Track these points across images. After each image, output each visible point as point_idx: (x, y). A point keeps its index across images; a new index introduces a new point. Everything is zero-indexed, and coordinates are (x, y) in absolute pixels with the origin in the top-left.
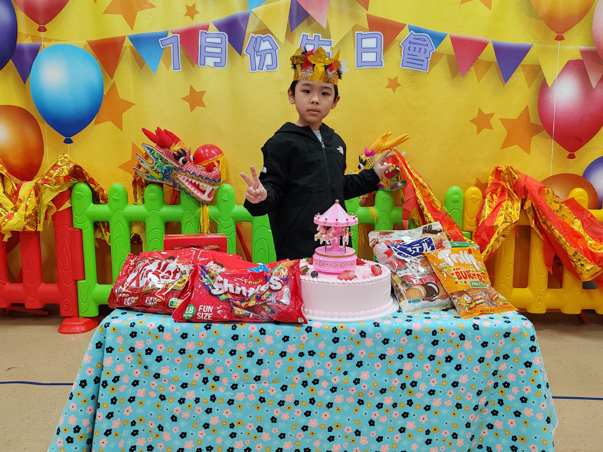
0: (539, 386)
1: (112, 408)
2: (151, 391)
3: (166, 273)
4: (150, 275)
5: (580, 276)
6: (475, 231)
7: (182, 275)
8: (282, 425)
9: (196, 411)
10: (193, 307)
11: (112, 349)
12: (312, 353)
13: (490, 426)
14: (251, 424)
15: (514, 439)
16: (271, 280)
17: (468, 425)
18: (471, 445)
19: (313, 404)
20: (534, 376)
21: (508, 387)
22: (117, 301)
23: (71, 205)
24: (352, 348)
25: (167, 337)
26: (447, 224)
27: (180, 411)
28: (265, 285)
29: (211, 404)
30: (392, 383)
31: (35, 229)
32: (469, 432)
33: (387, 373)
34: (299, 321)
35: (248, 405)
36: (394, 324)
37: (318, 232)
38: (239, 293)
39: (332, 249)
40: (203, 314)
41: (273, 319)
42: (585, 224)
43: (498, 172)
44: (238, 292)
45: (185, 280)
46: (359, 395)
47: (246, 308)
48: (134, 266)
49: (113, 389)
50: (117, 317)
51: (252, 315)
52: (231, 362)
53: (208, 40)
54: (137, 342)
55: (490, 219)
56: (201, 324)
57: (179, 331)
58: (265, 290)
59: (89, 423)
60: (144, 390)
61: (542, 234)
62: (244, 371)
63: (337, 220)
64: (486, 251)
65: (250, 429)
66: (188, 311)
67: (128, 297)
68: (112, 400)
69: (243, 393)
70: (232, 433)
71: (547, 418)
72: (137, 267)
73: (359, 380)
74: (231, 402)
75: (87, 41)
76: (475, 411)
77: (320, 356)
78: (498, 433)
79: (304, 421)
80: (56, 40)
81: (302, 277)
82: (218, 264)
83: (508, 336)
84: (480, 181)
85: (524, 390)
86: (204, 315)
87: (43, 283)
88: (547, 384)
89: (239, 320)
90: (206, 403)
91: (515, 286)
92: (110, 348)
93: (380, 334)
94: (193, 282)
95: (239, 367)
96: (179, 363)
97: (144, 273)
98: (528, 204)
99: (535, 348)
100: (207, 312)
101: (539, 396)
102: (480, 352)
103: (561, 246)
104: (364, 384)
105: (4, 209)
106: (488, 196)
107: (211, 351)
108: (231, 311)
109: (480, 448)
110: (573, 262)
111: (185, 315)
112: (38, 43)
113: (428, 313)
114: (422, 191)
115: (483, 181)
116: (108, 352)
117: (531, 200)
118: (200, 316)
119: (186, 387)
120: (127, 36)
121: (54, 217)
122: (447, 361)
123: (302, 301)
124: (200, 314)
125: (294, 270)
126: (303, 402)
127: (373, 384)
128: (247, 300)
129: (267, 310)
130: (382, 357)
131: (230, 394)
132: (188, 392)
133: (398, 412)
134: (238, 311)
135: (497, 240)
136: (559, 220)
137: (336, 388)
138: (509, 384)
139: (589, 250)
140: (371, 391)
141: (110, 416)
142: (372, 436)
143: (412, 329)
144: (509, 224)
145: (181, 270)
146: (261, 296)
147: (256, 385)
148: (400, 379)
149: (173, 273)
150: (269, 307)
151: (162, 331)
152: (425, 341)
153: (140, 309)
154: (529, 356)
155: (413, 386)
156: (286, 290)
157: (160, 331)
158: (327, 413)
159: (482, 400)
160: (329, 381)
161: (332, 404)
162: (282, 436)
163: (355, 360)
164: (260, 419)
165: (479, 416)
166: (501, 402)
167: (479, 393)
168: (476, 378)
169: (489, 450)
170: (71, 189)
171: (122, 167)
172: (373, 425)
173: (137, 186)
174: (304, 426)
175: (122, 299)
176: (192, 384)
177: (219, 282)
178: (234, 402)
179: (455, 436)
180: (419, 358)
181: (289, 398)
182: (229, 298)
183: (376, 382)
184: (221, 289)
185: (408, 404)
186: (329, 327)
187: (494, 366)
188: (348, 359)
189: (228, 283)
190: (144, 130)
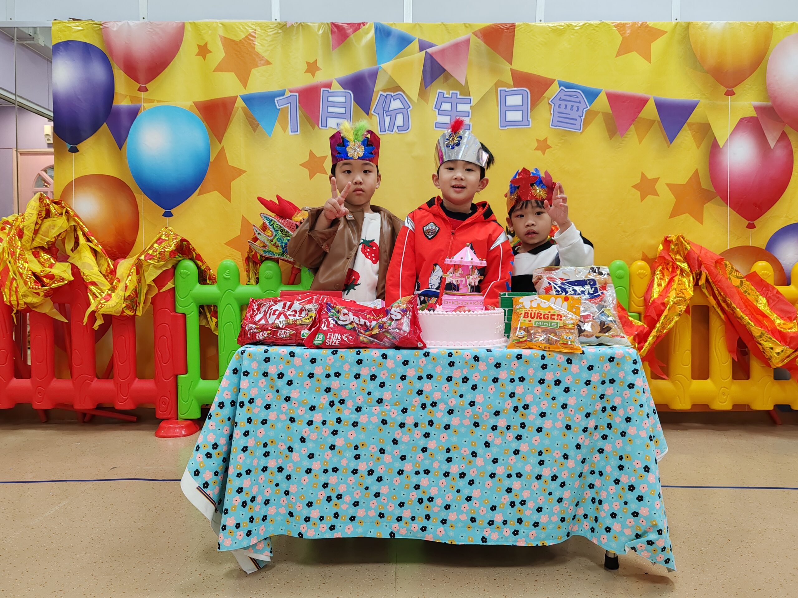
0: (641, 406)
1: (248, 427)
2: (282, 414)
3: (292, 312)
5: (770, 362)
7: (309, 312)
8: (403, 447)
9: (323, 433)
10: (322, 336)
11: (248, 373)
12: (430, 377)
13: (601, 451)
14: (374, 446)
15: (621, 458)
16: (392, 312)
17: (578, 447)
18: (583, 468)
19: (431, 426)
20: (637, 396)
21: (615, 410)
22: (248, 337)
23: (174, 286)
25: (297, 362)
27: (308, 432)
28: (386, 317)
30: (505, 406)
31: (134, 313)
32: (580, 454)
33: (501, 396)
34: (419, 346)
35: (371, 427)
36: (505, 352)
38: (363, 323)
41: (395, 345)
42: (771, 301)
43: (667, 243)
45: (312, 316)
46: (475, 418)
47: (370, 336)
49: (249, 410)
50: (250, 348)
51: (375, 341)
52: (356, 386)
53: (330, 99)
54: (270, 367)
55: (661, 297)
56: (329, 350)
57: (308, 356)
58: (387, 320)
59: (226, 441)
60: (275, 413)
62: (368, 394)
65: (373, 451)
66: (317, 339)
67: (260, 332)
68: (248, 419)
69: (366, 416)
70: (357, 455)
71: (649, 436)
73: (474, 402)
74: (355, 424)
75: (193, 103)
76: (584, 432)
78: (608, 456)
79: (423, 442)
80: (159, 101)
83: (613, 360)
85: (628, 410)
86: (333, 342)
87: (137, 379)
89: (363, 346)
90: (333, 424)
92: (246, 371)
93: (492, 358)
94: (320, 316)
95: (363, 390)
96: (307, 387)
97: (270, 312)
99: (638, 370)
100: (335, 339)
101: (642, 415)
102: (586, 375)
103: (745, 326)
104: (478, 406)
105: (100, 290)
106: (658, 272)
107: (337, 375)
108: (357, 338)
109: (592, 474)
110: (760, 344)
111: (315, 343)
112: (137, 105)
116: (244, 375)
118: (328, 342)
119: (314, 409)
120: (239, 96)
122: (556, 384)
123: (420, 330)
124: (329, 340)
125: (412, 303)
126: (422, 424)
127: (488, 406)
128: (370, 329)
129: (389, 336)
130: (495, 380)
131: (355, 417)
132: (316, 415)
133: (511, 434)
134: (362, 337)
137: (452, 410)
138: (615, 407)
139: (778, 329)
140: (485, 413)
141: (246, 434)
142: (488, 458)
143: (522, 353)
145: (307, 308)
146: (383, 325)
147: (378, 408)
148: (513, 402)
149: (299, 312)
150: (391, 335)
151: (293, 356)
152: (534, 365)
154: (631, 378)
155: (525, 409)
156: (406, 320)
157: (291, 356)
158: (444, 435)
160: (446, 403)
161: (449, 426)
163: (470, 383)
164: (382, 441)
165: (589, 439)
166: (609, 426)
167: (588, 415)
168: (584, 400)
169: (601, 473)
170: (174, 267)
171: (229, 244)
172: (489, 446)
173: (250, 263)
174: (424, 448)
175: (254, 334)
176: (319, 407)
177: (345, 314)
178: (358, 424)
179: (566, 457)
180: (530, 382)
181: (409, 420)
182: (355, 327)
183: (490, 405)
184: (346, 321)
185: (521, 427)
186: (445, 353)
187: (601, 389)
188: (463, 382)
189: (353, 315)
190: (260, 199)
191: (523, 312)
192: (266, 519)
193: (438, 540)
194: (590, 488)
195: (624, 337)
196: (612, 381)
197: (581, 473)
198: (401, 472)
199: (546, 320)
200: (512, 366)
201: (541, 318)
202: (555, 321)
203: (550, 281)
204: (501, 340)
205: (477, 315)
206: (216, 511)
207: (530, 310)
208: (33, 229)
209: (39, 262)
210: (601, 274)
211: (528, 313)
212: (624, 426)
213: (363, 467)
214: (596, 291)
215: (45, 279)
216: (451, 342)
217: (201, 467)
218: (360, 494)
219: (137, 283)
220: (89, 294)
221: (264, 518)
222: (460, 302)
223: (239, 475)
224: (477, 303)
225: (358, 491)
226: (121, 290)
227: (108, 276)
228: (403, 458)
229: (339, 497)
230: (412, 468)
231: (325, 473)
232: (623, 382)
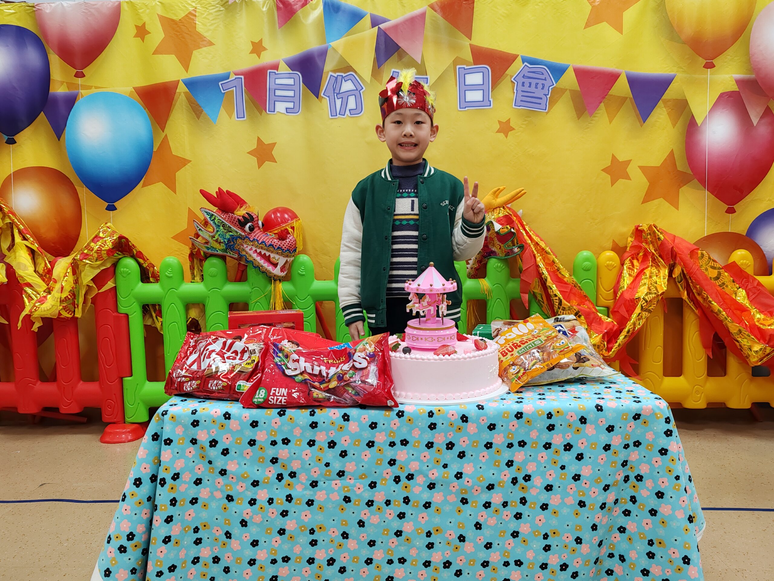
0: (677, 478)
1: (171, 511)
2: (216, 491)
3: (232, 353)
4: (213, 355)
5: (747, 360)
6: (612, 307)
7: (251, 354)
8: (371, 530)
9: (270, 514)
10: (264, 391)
11: (171, 441)
12: (404, 443)
14: (335, 530)
15: (651, 543)
16: (355, 357)
17: (594, 527)
18: (600, 552)
19: (407, 503)
20: (671, 466)
21: (642, 481)
22: (175, 387)
23: (115, 285)
24: (452, 435)
25: (235, 426)
26: (577, 299)
27: (250, 514)
28: (348, 364)
29: (286, 506)
30: (501, 477)
31: (73, 314)
32: (596, 537)
33: (495, 465)
34: (389, 404)
35: (330, 507)
36: (502, 407)
37: (410, 301)
39: (428, 322)
40: (275, 397)
41: (358, 403)
42: (751, 294)
43: (638, 232)
44: (316, 372)
45: (254, 361)
46: (462, 493)
47: (326, 390)
48: (195, 347)
49: (172, 488)
50: (175, 405)
51: (333, 397)
52: (310, 455)
53: (278, 81)
54: (200, 432)
55: (630, 290)
56: (273, 410)
57: (248, 418)
58: (348, 369)
59: (144, 529)
60: (208, 489)
61: (697, 308)
62: (325, 465)
63: (431, 285)
64: (626, 330)
65: (333, 535)
66: (258, 395)
67: (188, 382)
68: (171, 501)
69: (324, 492)
70: (313, 540)
71: (688, 516)
72: (198, 348)
73: (461, 474)
74: (310, 503)
75: (134, 88)
76: (602, 509)
77: (414, 446)
78: (632, 537)
79: (397, 524)
80: (96, 88)
81: (392, 354)
82: (293, 343)
83: (639, 418)
84: (617, 244)
85: (660, 483)
86: (277, 399)
87: (81, 381)
88: (690, 477)
89: (317, 404)
90: (282, 504)
91: (666, 374)
92: (169, 439)
93: (485, 418)
94: (264, 362)
95: (319, 460)
96: (248, 457)
97: (206, 353)
98: (677, 271)
99: (671, 431)
100: (280, 396)
101: (678, 490)
102: (605, 438)
103: (721, 321)
104: (467, 479)
105: (35, 292)
106: (627, 262)
107: (286, 441)
108: (309, 394)
109: (611, 557)
110: (738, 341)
111: (255, 400)
112: (75, 91)
113: (543, 394)
114: (544, 257)
115: (621, 244)
116: (166, 444)
117: (680, 265)
118: (273, 400)
119: (258, 485)
120: (182, 80)
121: (94, 300)
122: (565, 450)
123: (392, 381)
124: (273, 397)
125: (382, 345)
126: (395, 501)
127: (479, 479)
128: (327, 380)
129: (350, 391)
130: (489, 446)
131: (309, 493)
132: (260, 492)
133: (509, 512)
134: (317, 394)
135: (639, 317)
136: (717, 290)
137: (434, 484)
138: (642, 477)
139: (757, 326)
140: (476, 487)
141: (169, 520)
142: (479, 542)
143: (523, 411)
144: (653, 295)
145: (250, 349)
146: (343, 377)
147: (340, 482)
148: (511, 473)
149: (240, 353)
150: (353, 389)
151: (229, 418)
152: (538, 425)
153: (202, 396)
154: (664, 442)
155: (526, 481)
156: (373, 368)
157: (226, 418)
158: (424, 514)
159: (610, 497)
160: (426, 476)
161: (429, 503)
162: (372, 543)
163: (456, 450)
164: (345, 523)
165: (607, 516)
166: (633, 499)
167: (606, 488)
168: (602, 470)
169: (622, 558)
170: (115, 265)
171: (176, 238)
172: (480, 528)
174: (398, 531)
175: (182, 384)
176: (264, 482)
177: (294, 361)
178: (314, 503)
179: (579, 541)
180: (532, 447)
181: (379, 496)
182: (306, 379)
183: (482, 476)
184: (296, 369)
185: (521, 502)
186: (424, 411)
187: (623, 455)
188: (448, 448)
189: (305, 362)
190: (202, 192)
194: (608, 574)
196: (637, 444)
197: (597, 559)
198: (369, 561)
200: (510, 427)
204: (494, 385)
205: (466, 359)
212: (654, 503)
213: (321, 555)
216: (433, 395)
217: (113, 565)
219: (74, 283)
220: (23, 296)
223: (160, 574)
226: (57, 292)
227: (44, 276)
230: (383, 556)
231: (274, 564)
232: (652, 446)
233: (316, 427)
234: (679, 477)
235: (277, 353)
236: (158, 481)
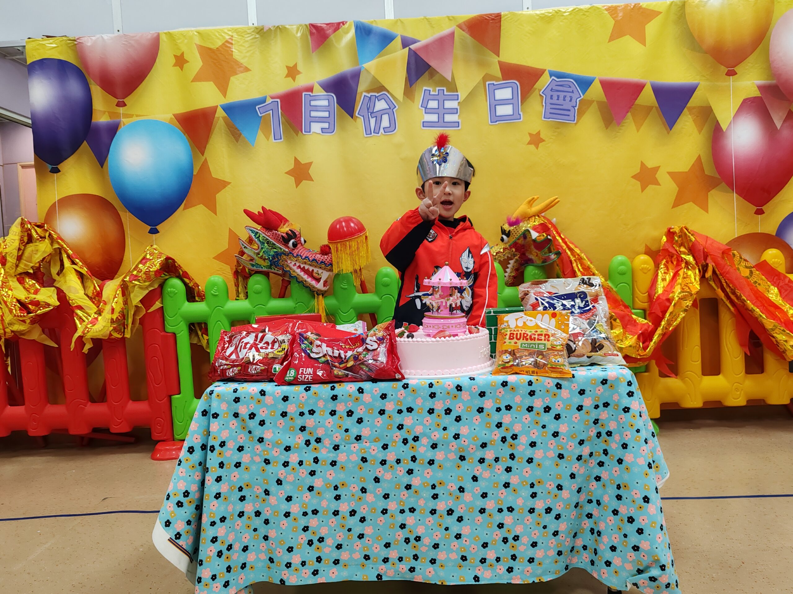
1: (220, 472)
2: (256, 456)
3: (264, 344)
4: (248, 346)
7: (281, 344)
8: (385, 485)
9: (301, 474)
10: (294, 371)
11: (218, 415)
12: (410, 410)
13: (598, 479)
14: (355, 485)
16: (368, 341)
17: (573, 476)
18: (579, 498)
19: (414, 461)
20: (633, 421)
21: (611, 436)
22: (219, 374)
23: (162, 305)
24: (449, 402)
25: (269, 401)
27: (284, 474)
28: (362, 347)
30: (492, 437)
31: (123, 335)
32: (575, 484)
33: (486, 426)
34: (397, 377)
35: (350, 466)
36: (490, 378)
38: (337, 355)
40: (302, 375)
41: (372, 377)
43: (670, 234)
45: (284, 349)
46: (460, 451)
47: (345, 369)
48: (230, 341)
49: (220, 454)
50: (220, 386)
51: (350, 374)
52: (332, 423)
53: (313, 103)
54: (240, 407)
56: (301, 386)
57: (280, 394)
58: (362, 351)
60: (249, 455)
62: (345, 431)
64: (661, 329)
65: (354, 490)
67: (230, 368)
68: (220, 464)
69: (345, 454)
70: (337, 495)
71: (648, 463)
73: (458, 435)
74: (333, 463)
75: (173, 115)
76: (578, 461)
78: (605, 484)
81: (398, 339)
82: (315, 334)
83: (606, 383)
84: (650, 247)
85: (625, 436)
86: (305, 377)
87: (131, 401)
89: (337, 380)
90: (310, 465)
91: (704, 373)
92: (216, 413)
93: (476, 387)
95: (340, 427)
96: (281, 427)
99: (633, 393)
100: (307, 374)
101: (639, 441)
102: (578, 400)
104: (464, 439)
107: (312, 412)
108: (331, 372)
109: (590, 503)
111: (287, 378)
112: (117, 120)
116: (214, 417)
118: (301, 378)
119: (290, 450)
120: (220, 105)
122: (545, 411)
123: (398, 359)
124: (300, 375)
125: (389, 330)
126: (404, 460)
127: (473, 438)
128: (345, 361)
129: (364, 369)
130: (480, 410)
131: (332, 456)
132: (291, 455)
133: (500, 466)
134: (336, 371)
137: (436, 445)
138: (611, 432)
140: (471, 446)
141: (219, 479)
142: (477, 492)
143: (508, 382)
145: (279, 340)
146: (358, 356)
147: (357, 445)
148: (500, 433)
149: (271, 343)
150: (367, 367)
151: (264, 395)
152: (521, 392)
153: (242, 379)
154: (626, 401)
155: (513, 439)
156: (383, 349)
157: (262, 395)
158: (429, 470)
159: (585, 450)
160: (429, 437)
163: (453, 415)
164: (363, 480)
165: (584, 467)
166: (606, 452)
167: (581, 442)
168: (576, 427)
169: (599, 502)
170: (162, 285)
171: (218, 258)
172: (476, 480)
173: (239, 277)
174: (407, 485)
175: (224, 371)
176: (295, 447)
177: (318, 346)
178: (337, 463)
179: (560, 487)
180: (517, 410)
181: (390, 456)
182: (328, 360)
183: (476, 437)
184: (320, 353)
185: (510, 458)
186: (425, 383)
187: (594, 414)
188: (446, 414)
189: (327, 346)
190: (246, 211)
191: (508, 333)
192: (245, 567)
193: (428, 581)
194: (588, 518)
195: (618, 355)
196: (606, 405)
197: (578, 503)
198: (384, 512)
199: (533, 342)
200: (498, 394)
201: (527, 340)
202: (543, 342)
203: (537, 296)
204: (486, 364)
205: (458, 340)
206: (191, 560)
207: (516, 330)
208: (16, 255)
209: (24, 288)
210: (592, 285)
211: (513, 334)
212: (620, 453)
213: (344, 507)
214: (586, 305)
215: (30, 306)
216: (432, 371)
217: (172, 517)
218: (342, 537)
219: (124, 305)
220: (75, 318)
221: (244, 566)
222: (441, 326)
223: (213, 524)
224: (458, 326)
225: (341, 534)
226: (108, 313)
227: (94, 298)
228: (386, 496)
229: (321, 540)
230: (397, 506)
231: (305, 516)
232: (617, 405)
233: (336, 399)
234: (639, 430)
235: (303, 341)
236: (209, 448)
